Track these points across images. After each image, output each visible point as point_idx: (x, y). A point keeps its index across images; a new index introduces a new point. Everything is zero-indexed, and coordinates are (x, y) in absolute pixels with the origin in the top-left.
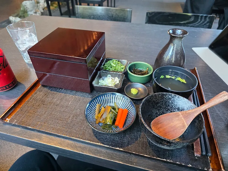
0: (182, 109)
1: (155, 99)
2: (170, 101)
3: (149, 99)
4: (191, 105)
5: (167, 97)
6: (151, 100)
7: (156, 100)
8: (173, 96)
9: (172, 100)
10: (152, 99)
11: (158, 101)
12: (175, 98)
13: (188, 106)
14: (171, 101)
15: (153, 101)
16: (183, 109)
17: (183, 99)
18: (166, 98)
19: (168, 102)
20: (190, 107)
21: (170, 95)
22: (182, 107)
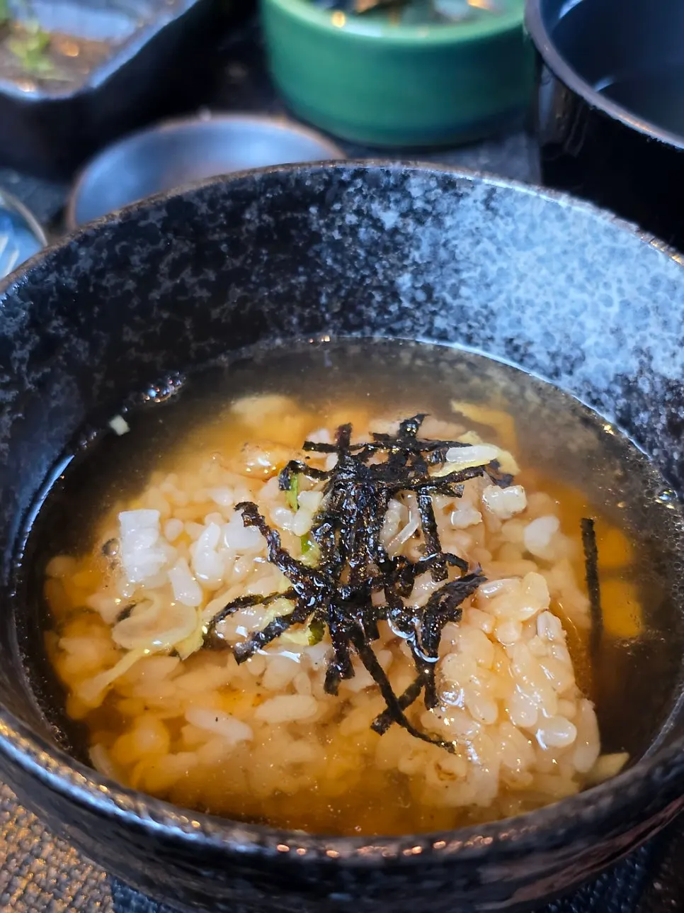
0: (553, 356)
1: (187, 275)
2: (405, 280)
3: (100, 274)
4: (655, 282)
5: (353, 230)
6: (131, 285)
7: (204, 284)
8: (419, 204)
9: (415, 255)
10: (148, 281)
11: (237, 292)
12: (448, 221)
13: (625, 304)
14: (418, 271)
15: (164, 303)
16: (565, 349)
17: (544, 216)
18: (336, 246)
19: (380, 288)
20: (646, 312)
21: (383, 193)
22: (547, 334)
